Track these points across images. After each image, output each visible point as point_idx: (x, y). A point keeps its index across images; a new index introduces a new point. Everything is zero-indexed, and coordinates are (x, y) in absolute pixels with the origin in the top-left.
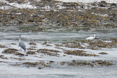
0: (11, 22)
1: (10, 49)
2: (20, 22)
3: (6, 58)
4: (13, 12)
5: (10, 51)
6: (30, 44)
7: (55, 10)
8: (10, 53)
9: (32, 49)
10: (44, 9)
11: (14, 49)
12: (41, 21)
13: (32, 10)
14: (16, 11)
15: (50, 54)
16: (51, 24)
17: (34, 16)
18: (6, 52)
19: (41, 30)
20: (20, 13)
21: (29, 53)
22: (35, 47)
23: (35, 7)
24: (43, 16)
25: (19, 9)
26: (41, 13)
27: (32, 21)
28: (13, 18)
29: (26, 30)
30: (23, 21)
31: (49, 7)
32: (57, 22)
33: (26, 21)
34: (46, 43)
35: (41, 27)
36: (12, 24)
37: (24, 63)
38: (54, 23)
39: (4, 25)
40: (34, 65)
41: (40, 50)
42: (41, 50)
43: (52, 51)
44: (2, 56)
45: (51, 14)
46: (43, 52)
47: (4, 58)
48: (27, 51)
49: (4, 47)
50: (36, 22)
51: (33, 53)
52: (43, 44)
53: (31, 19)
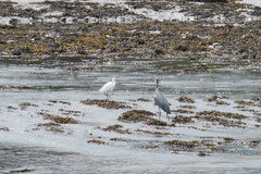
0: (138, 51)
1: (135, 111)
2: (159, 52)
3: (127, 131)
4: (142, 28)
5: (136, 115)
6: (181, 100)
7: (236, 25)
8: (136, 120)
9: (185, 112)
10: (212, 23)
11: (144, 112)
12: (204, 50)
13: (184, 24)
14: (148, 28)
15: (224, 123)
16: (226, 56)
17: (188, 38)
18: (126, 117)
19: (204, 68)
20: (158, 32)
21: (177, 120)
22: (190, 107)
23: (192, 19)
24: (209, 37)
25: (156, 22)
26: (204, 31)
27: (185, 50)
28: (142, 43)
30: (164, 50)
31: (222, 18)
32: (242, 52)
33: (171, 48)
34: (216, 97)
36: (140, 55)
37: (166, 143)
38: (234, 52)
39: (124, 57)
40: (190, 146)
41: (201, 114)
42: (205, 113)
43: (229, 115)
44: (117, 126)
45: (226, 34)
46: (208, 119)
47: (122, 132)
49: (122, 107)
50: (194, 50)
51: (186, 120)
52: (210, 100)
53: (183, 43)
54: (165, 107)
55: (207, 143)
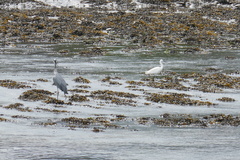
0: (38, 35)
1: (35, 91)
2: (57, 36)
3: (27, 109)
4: (42, 14)
5: (35, 94)
6: (77, 80)
7: (127, 12)
8: (35, 99)
9: (80, 91)
10: (106, 9)
11: (43, 91)
12: (98, 34)
13: (80, 10)
14: (47, 14)
15: (117, 102)
16: (119, 40)
17: (84, 23)
18: (26, 96)
19: (98, 51)
20: (56, 18)
21: (73, 99)
22: (86, 87)
23: (87, 6)
24: (103, 23)
25: (55, 8)
26: (98, 17)
27: (81, 34)
28: (41, 28)
29: (68, 52)
30: (62, 34)
31: (115, 5)
32: (132, 36)
33: (68, 33)
34: (109, 78)
35: (99, 46)
36: (40, 39)
37: (64, 120)
38: (126, 37)
39: (24, 41)
40: (85, 123)
41: (96, 93)
42: (99, 92)
43: (121, 94)
44: (18, 105)
45: (119, 21)
46: (102, 98)
47: (22, 110)
48: (70, 94)
49: (22, 87)
50: (89, 35)
51: (82, 99)
52: (104, 81)
53: (79, 28)
54: (63, 87)
55: (101, 120)
